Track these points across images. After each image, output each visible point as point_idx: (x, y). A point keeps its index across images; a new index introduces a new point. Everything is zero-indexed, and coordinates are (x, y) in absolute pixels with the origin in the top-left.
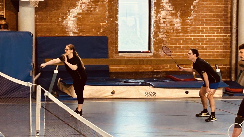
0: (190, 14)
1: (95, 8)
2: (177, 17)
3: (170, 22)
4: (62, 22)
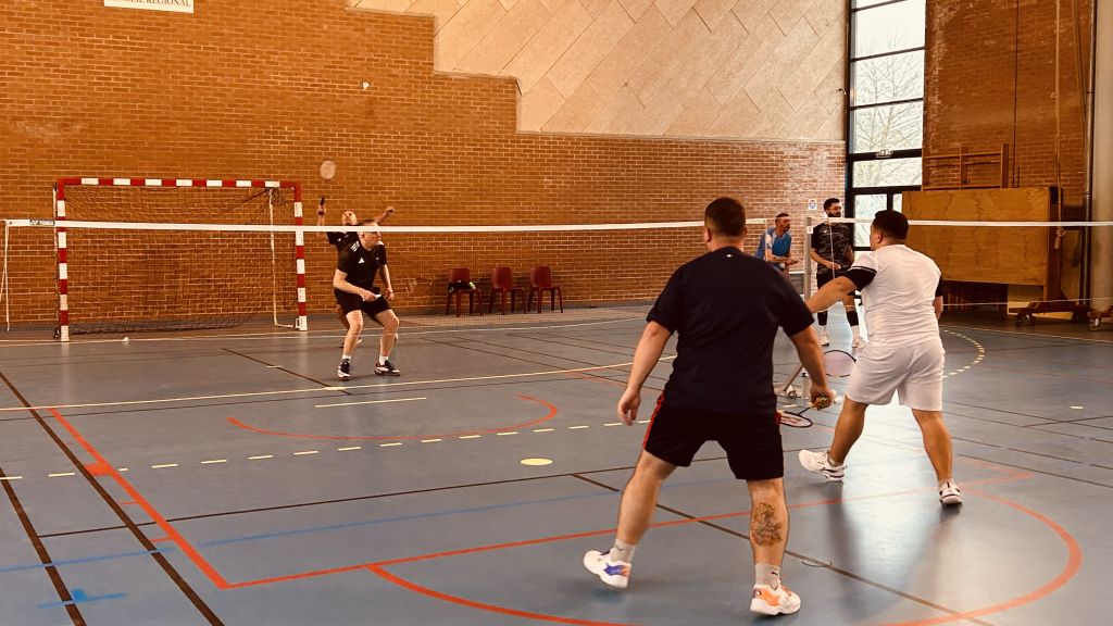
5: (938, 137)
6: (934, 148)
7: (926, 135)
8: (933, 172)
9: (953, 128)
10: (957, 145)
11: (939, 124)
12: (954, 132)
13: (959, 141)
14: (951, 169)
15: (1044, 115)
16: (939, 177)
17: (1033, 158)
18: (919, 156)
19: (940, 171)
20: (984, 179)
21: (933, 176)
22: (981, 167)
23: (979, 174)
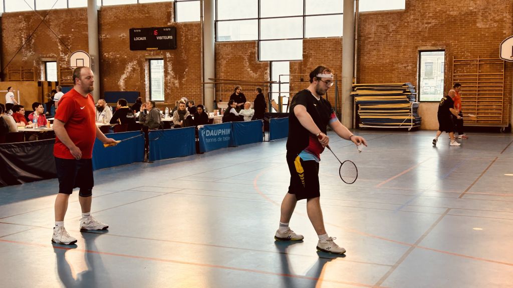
0: (184, 78)
1: (133, 75)
2: (176, 79)
3: (173, 83)
4: (117, 83)
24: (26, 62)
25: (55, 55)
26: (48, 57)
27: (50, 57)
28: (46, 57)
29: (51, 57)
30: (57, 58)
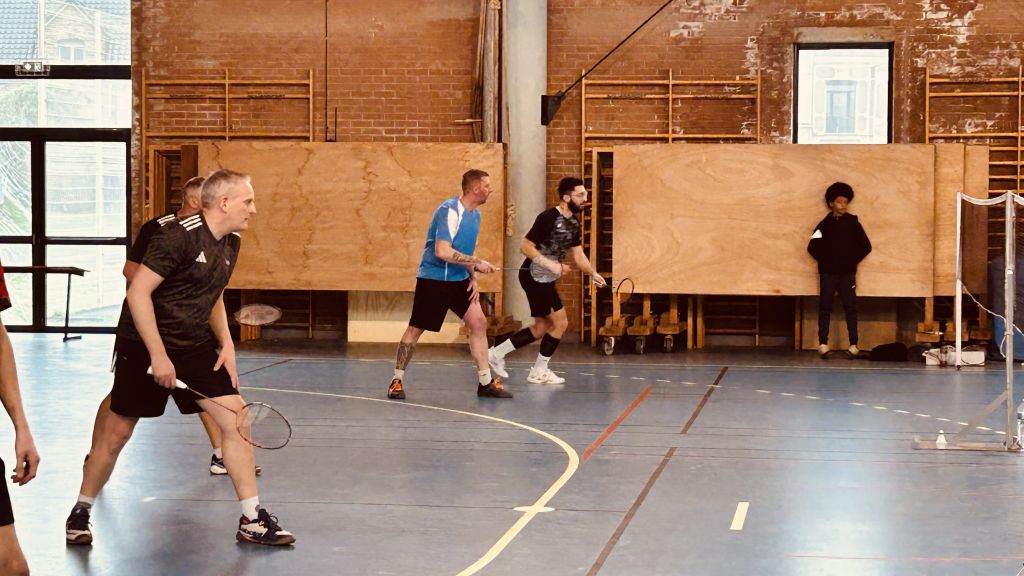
5: (166, 48)
6: (157, 66)
7: (139, 46)
8: (159, 107)
9: (197, 35)
10: (210, 64)
11: (167, 27)
12: (199, 42)
13: (215, 57)
14: (196, 105)
15: (381, 28)
16: (168, 115)
17: (362, 94)
18: (129, 78)
19: (173, 107)
20: (265, 123)
21: (159, 115)
22: (261, 103)
23: (257, 116)
24: (693, 48)
25: (888, 14)
26: (840, 24)
27: (852, 23)
28: (830, 22)
29: (863, 24)
30: (898, 28)
